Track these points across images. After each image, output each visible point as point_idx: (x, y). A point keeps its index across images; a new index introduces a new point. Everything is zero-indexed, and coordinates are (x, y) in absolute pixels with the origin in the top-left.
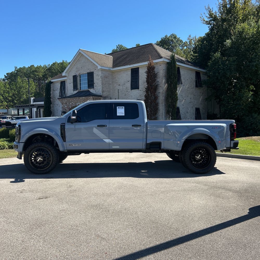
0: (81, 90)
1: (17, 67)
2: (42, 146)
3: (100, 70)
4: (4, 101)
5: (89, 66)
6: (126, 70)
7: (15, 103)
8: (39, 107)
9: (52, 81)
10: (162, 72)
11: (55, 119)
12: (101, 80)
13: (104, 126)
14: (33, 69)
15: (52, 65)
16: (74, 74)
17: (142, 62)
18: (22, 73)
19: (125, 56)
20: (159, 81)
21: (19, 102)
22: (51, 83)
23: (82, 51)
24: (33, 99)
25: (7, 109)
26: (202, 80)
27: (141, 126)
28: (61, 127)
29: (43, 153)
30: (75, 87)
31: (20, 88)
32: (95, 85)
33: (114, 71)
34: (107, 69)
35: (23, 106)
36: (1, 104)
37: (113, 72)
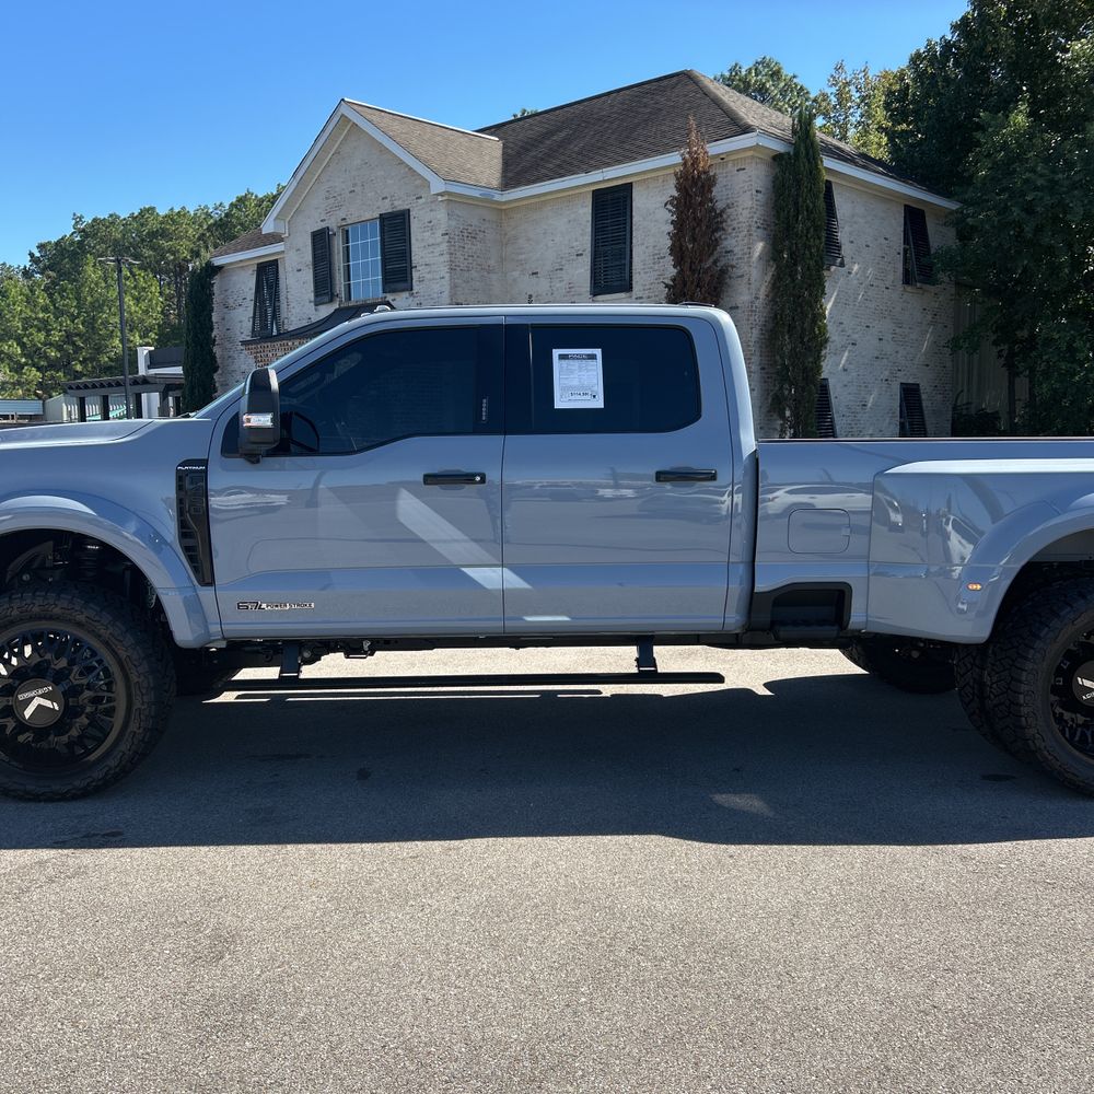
0: (350, 299)
1: (81, 218)
2: (57, 618)
3: (440, 198)
4: (26, 364)
5: (389, 182)
6: (568, 196)
7: (77, 375)
8: (167, 388)
9: (218, 262)
10: (749, 204)
11: (146, 430)
12: (444, 246)
13: (468, 478)
14: (153, 225)
15: (232, 205)
16: (319, 226)
17: (647, 156)
18: (103, 241)
19: (563, 134)
20: (736, 250)
21: (93, 367)
22: (212, 270)
23: (355, 107)
24: (146, 352)
25: (39, 397)
26: (933, 251)
27: (713, 477)
28: (180, 488)
29: (63, 663)
30: (323, 287)
31: (98, 306)
32: (415, 275)
33: (504, 207)
34: (476, 193)
35: (102, 386)
36: (16, 377)
37: (503, 212)
